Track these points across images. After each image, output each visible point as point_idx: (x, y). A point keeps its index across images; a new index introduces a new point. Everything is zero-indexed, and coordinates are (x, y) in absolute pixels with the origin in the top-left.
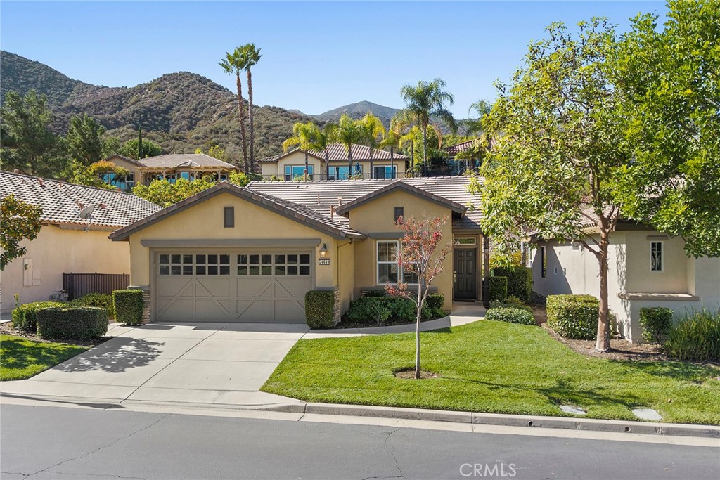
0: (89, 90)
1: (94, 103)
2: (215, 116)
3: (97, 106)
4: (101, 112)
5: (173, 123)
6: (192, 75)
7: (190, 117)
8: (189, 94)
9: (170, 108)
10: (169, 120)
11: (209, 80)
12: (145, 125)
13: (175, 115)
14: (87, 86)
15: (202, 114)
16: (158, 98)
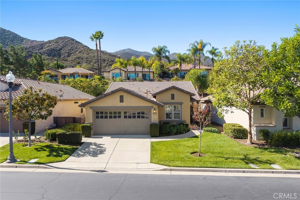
0: (30, 42)
1: (32, 46)
2: (77, 52)
3: (33, 48)
4: (35, 50)
5: (62, 55)
6: (69, 38)
7: (68, 53)
8: (68, 44)
9: (61, 49)
10: (60, 53)
11: (75, 40)
12: (52, 55)
13: (63, 52)
14: (29, 40)
15: (72, 52)
16: (56, 45)
